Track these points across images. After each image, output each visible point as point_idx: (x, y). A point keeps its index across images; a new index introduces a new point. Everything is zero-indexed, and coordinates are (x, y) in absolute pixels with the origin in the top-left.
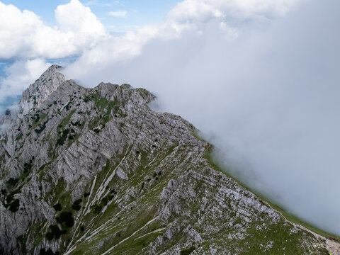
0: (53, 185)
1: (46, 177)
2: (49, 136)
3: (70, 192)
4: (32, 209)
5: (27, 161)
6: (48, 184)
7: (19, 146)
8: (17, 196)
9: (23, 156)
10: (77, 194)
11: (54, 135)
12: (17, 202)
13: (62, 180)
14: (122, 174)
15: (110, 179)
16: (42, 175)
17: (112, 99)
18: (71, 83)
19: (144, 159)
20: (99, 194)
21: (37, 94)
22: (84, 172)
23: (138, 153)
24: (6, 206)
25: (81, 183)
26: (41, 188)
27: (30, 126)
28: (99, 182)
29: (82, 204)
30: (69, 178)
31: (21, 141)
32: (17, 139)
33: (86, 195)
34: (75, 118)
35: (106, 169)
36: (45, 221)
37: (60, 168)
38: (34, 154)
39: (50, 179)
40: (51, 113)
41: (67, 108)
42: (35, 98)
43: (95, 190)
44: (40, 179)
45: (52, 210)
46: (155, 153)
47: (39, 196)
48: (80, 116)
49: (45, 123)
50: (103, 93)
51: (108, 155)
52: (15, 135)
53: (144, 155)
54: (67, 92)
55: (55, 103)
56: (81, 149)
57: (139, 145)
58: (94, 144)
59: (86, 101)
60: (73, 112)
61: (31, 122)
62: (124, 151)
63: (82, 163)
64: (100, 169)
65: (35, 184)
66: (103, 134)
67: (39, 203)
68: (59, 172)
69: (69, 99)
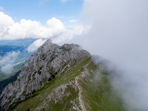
0: (50, 69)
1: (48, 66)
2: (48, 59)
3: (55, 70)
4: (44, 74)
5: (41, 67)
6: (49, 68)
7: (37, 64)
8: (41, 71)
9: (40, 65)
10: (56, 71)
11: (49, 59)
12: (41, 72)
13: (52, 68)
14: (69, 66)
15: (66, 67)
16: (47, 65)
17: (68, 48)
18: (55, 45)
19: (75, 62)
20: (62, 71)
21: (43, 49)
22: (59, 65)
23: (74, 60)
24: (38, 73)
25: (58, 68)
26: (47, 69)
27: (41, 58)
28: (63, 68)
29: (57, 73)
30: (54, 67)
31: (38, 62)
32: (37, 62)
33: (59, 71)
34: (56, 54)
35: (65, 65)
36: (47, 78)
37: (52, 64)
38: (43, 65)
39: (49, 67)
40: (48, 54)
41: (53, 52)
42: (42, 50)
43: (61, 70)
44: (47, 67)
45: (50, 74)
46: (79, 60)
47: (46, 71)
48: (58, 54)
49: (46, 57)
50: (65, 46)
51: (65, 61)
52: (36, 60)
53: (76, 61)
54: (53, 47)
55: (49, 51)
56: (58, 59)
57: (74, 58)
58: (62, 58)
59: (60, 49)
60: (56, 52)
61: (41, 57)
62: (70, 60)
63: (58, 62)
64: (63, 65)
65: (45, 68)
66: (64, 55)
67: (46, 73)
68: (52, 65)
69: (54, 49)
